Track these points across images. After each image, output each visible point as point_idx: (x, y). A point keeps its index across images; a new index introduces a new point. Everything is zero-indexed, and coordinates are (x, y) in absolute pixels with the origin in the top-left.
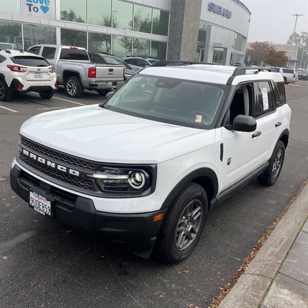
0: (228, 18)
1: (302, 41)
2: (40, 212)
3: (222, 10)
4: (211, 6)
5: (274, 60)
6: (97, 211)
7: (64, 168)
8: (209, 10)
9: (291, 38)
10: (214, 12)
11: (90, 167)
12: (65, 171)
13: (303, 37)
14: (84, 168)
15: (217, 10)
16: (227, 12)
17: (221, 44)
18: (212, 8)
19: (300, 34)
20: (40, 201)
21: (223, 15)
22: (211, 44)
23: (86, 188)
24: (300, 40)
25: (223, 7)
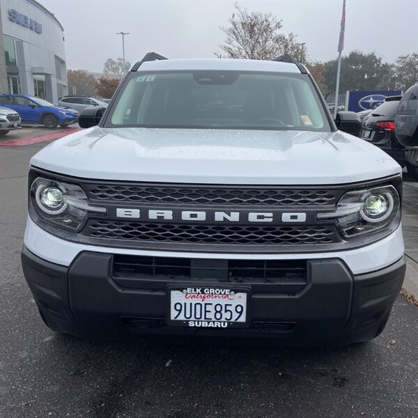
0: (38, 33)
1: (120, 69)
2: (211, 325)
3: (29, 22)
4: (13, 14)
5: (109, 91)
6: (356, 275)
7: (265, 214)
8: (11, 20)
9: (107, 65)
10: (18, 23)
11: (324, 199)
12: (271, 220)
13: (120, 64)
14: (313, 203)
15: (22, 21)
16: (36, 24)
17: (42, 68)
18: (14, 17)
19: (116, 61)
20: (207, 301)
21: (31, 28)
22: (27, 68)
23: (319, 242)
24: (118, 69)
25: (29, 18)
